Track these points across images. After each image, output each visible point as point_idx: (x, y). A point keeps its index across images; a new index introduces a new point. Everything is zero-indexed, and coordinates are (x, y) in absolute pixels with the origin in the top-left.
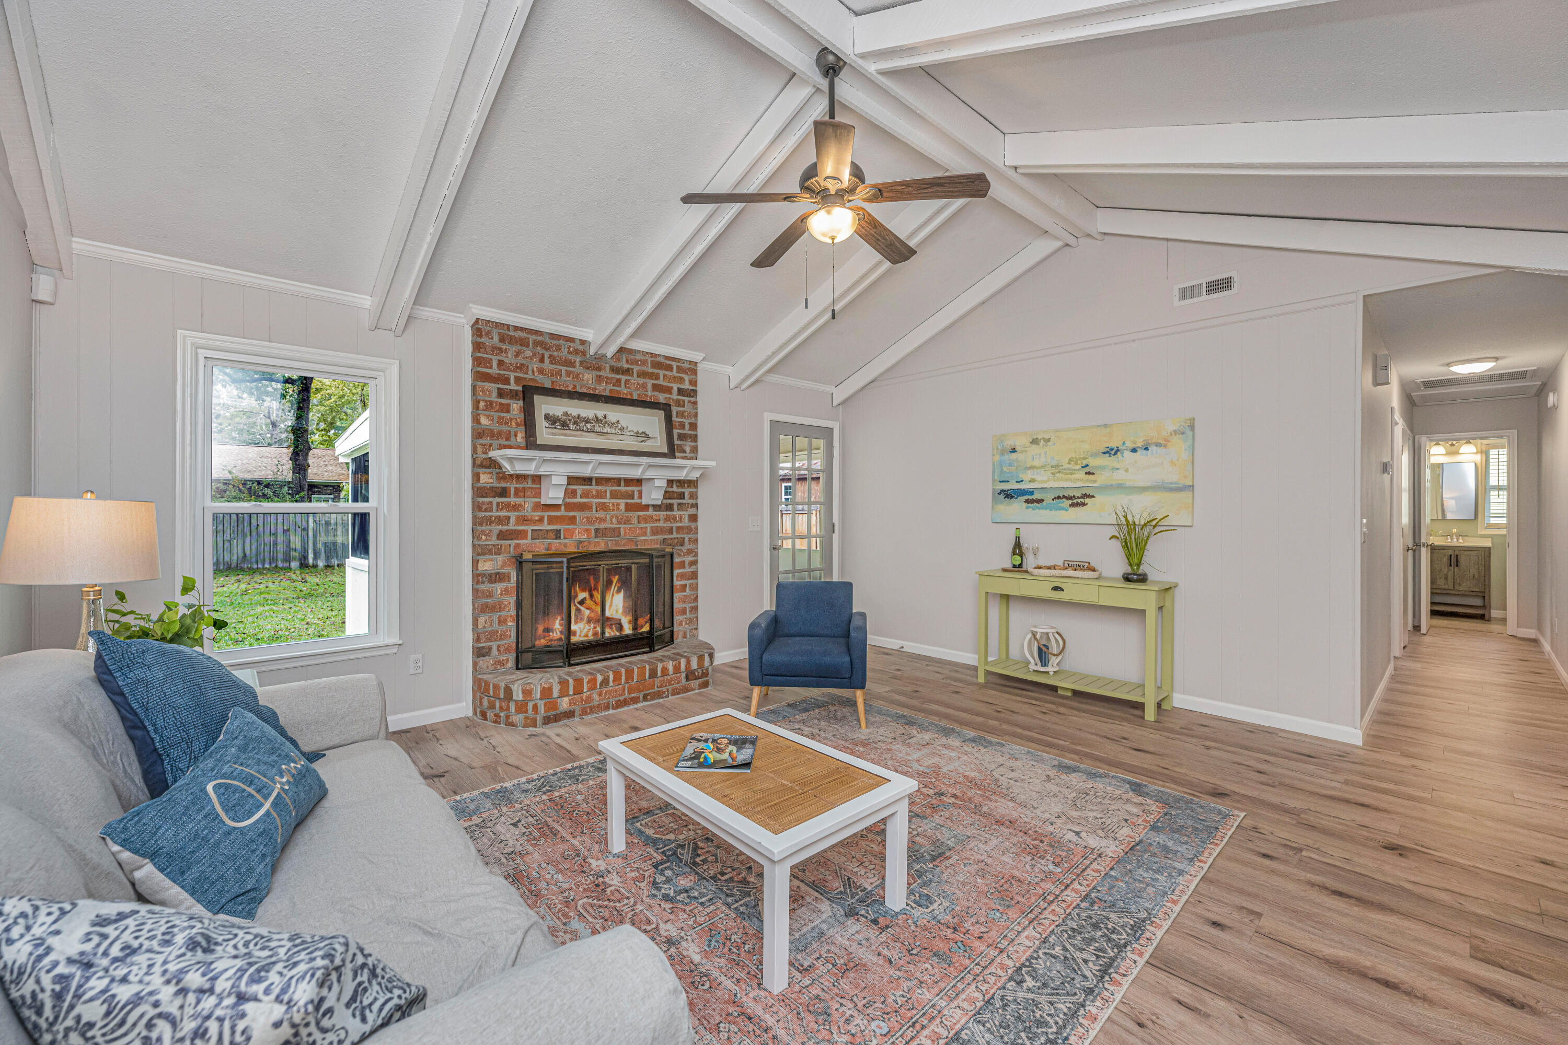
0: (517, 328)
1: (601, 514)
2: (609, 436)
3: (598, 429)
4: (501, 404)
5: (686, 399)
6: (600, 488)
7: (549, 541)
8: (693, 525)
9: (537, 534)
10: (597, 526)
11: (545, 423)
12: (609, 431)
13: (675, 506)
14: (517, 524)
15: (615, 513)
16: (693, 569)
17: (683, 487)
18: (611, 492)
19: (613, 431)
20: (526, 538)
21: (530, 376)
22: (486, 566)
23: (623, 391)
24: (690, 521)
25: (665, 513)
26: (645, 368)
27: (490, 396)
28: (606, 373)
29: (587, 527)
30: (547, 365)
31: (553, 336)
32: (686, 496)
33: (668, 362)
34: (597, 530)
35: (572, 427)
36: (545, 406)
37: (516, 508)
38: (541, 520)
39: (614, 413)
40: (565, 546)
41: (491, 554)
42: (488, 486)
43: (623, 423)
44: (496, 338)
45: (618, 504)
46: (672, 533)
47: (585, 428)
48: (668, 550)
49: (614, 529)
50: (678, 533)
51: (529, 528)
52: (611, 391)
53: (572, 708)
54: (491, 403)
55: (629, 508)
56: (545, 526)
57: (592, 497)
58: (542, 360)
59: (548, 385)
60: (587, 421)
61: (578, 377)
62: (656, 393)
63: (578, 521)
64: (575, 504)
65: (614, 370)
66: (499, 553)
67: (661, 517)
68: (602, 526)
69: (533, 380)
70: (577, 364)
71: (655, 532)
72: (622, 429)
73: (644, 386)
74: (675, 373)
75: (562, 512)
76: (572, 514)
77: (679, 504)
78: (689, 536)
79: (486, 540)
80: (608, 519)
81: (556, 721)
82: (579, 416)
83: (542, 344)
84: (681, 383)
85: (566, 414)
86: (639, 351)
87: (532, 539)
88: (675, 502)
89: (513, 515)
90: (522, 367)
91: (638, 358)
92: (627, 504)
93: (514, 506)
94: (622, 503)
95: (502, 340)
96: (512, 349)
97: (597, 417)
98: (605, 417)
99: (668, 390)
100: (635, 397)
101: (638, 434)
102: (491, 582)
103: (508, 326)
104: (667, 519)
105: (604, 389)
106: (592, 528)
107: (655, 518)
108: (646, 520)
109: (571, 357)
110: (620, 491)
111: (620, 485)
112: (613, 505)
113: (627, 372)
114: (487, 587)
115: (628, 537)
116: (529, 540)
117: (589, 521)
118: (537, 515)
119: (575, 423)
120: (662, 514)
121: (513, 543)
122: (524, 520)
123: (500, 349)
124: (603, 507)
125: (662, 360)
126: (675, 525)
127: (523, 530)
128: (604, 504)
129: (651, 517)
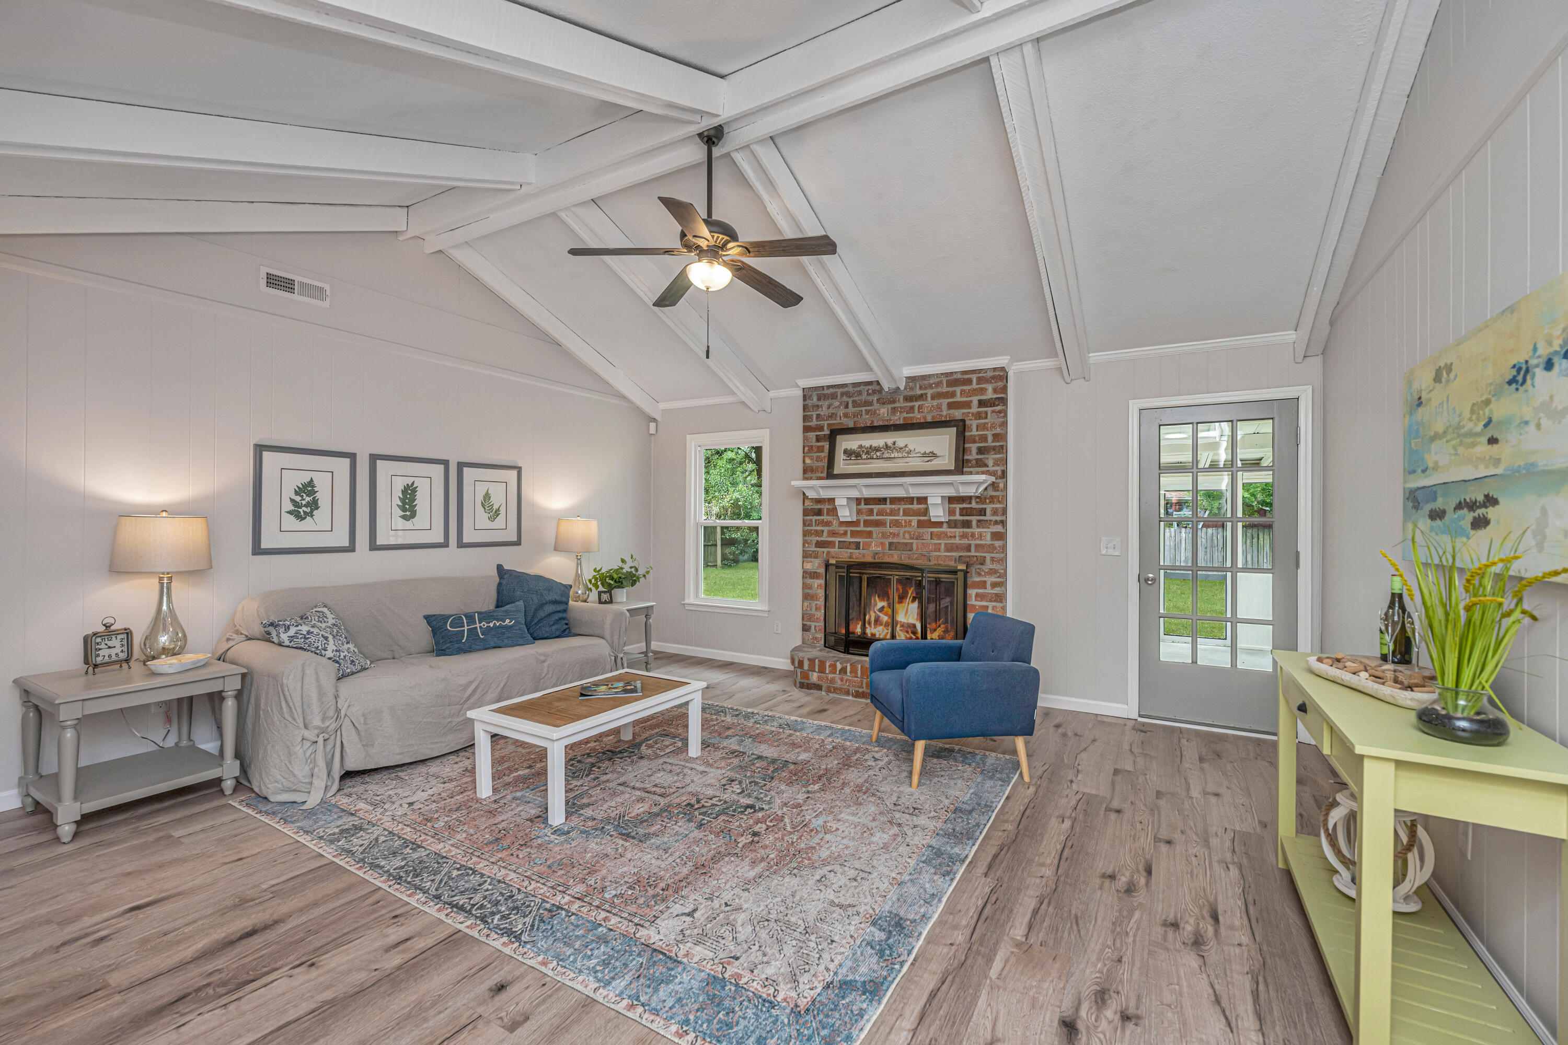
0: (829, 387)
1: (894, 530)
2: (895, 460)
3: (886, 455)
4: (818, 447)
5: (989, 410)
6: (893, 506)
7: (851, 551)
8: (998, 543)
9: (842, 545)
10: (891, 540)
11: (843, 457)
12: (896, 456)
13: (974, 524)
14: (828, 536)
15: (906, 529)
16: (997, 590)
17: (984, 502)
18: (904, 510)
19: (900, 455)
20: (834, 547)
21: (838, 421)
22: (808, 566)
23: (917, 416)
24: (992, 539)
25: (961, 530)
26: (939, 390)
27: (811, 442)
28: (901, 404)
29: (881, 540)
30: (851, 410)
31: (855, 385)
32: (988, 512)
33: (966, 376)
34: (890, 544)
35: (864, 457)
36: (846, 443)
37: (828, 524)
38: (845, 533)
39: (902, 439)
40: (864, 555)
41: (811, 557)
42: (810, 507)
43: (911, 447)
44: (815, 398)
45: (910, 521)
46: (970, 551)
47: (875, 457)
48: (962, 567)
49: (906, 544)
50: (976, 551)
51: (837, 540)
52: (904, 418)
53: (820, 683)
54: (812, 447)
55: (920, 524)
56: (848, 539)
57: (886, 515)
58: (847, 407)
59: (851, 425)
60: (877, 449)
61: (875, 413)
62: (952, 411)
63: (874, 535)
64: (871, 521)
65: (908, 399)
66: (816, 557)
67: (957, 534)
68: (895, 540)
69: (841, 423)
70: (875, 402)
71: (950, 548)
72: (909, 452)
73: (939, 407)
74: (974, 385)
75: (861, 528)
76: (869, 529)
77: (979, 521)
78: (993, 555)
79: (808, 547)
80: (901, 534)
81: (808, 688)
82: (871, 446)
83: (847, 394)
84: (983, 394)
85: (861, 446)
86: (933, 375)
87: (839, 548)
88: (974, 519)
89: (826, 529)
90: (832, 416)
91: (931, 382)
92: (919, 521)
93: (826, 522)
94: (914, 520)
95: (819, 399)
96: (825, 404)
97: (886, 445)
98: (894, 443)
99: (968, 405)
100: (929, 419)
101: (925, 455)
102: (811, 578)
103: (823, 387)
104: (964, 536)
105: (898, 419)
106: (887, 542)
107: (949, 534)
108: (939, 536)
109: (870, 398)
110: (912, 509)
111: (913, 504)
112: (905, 521)
113: (921, 397)
114: (809, 581)
115: (920, 551)
116: (836, 549)
117: (884, 535)
118: (842, 530)
119: (867, 453)
120: (958, 531)
121: (825, 550)
122: (833, 534)
123: (818, 406)
124: (896, 524)
125: (959, 376)
126: (973, 543)
127: (831, 542)
128: (897, 521)
129: (946, 534)
